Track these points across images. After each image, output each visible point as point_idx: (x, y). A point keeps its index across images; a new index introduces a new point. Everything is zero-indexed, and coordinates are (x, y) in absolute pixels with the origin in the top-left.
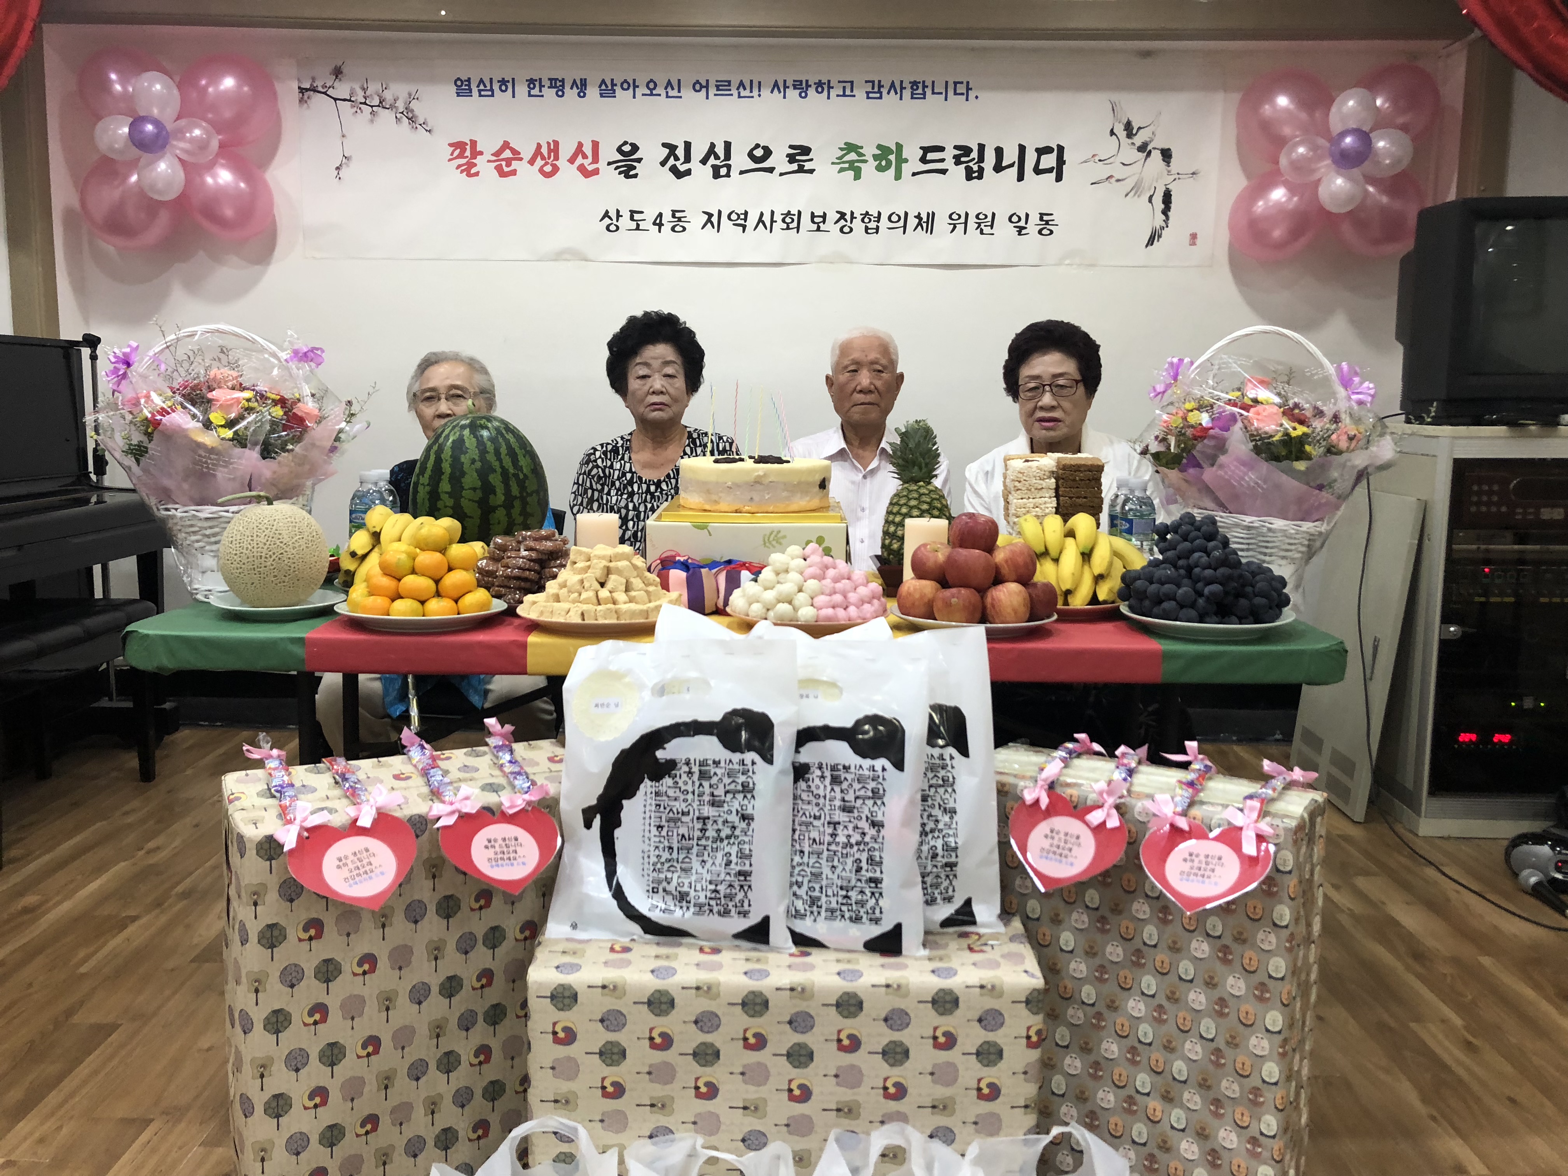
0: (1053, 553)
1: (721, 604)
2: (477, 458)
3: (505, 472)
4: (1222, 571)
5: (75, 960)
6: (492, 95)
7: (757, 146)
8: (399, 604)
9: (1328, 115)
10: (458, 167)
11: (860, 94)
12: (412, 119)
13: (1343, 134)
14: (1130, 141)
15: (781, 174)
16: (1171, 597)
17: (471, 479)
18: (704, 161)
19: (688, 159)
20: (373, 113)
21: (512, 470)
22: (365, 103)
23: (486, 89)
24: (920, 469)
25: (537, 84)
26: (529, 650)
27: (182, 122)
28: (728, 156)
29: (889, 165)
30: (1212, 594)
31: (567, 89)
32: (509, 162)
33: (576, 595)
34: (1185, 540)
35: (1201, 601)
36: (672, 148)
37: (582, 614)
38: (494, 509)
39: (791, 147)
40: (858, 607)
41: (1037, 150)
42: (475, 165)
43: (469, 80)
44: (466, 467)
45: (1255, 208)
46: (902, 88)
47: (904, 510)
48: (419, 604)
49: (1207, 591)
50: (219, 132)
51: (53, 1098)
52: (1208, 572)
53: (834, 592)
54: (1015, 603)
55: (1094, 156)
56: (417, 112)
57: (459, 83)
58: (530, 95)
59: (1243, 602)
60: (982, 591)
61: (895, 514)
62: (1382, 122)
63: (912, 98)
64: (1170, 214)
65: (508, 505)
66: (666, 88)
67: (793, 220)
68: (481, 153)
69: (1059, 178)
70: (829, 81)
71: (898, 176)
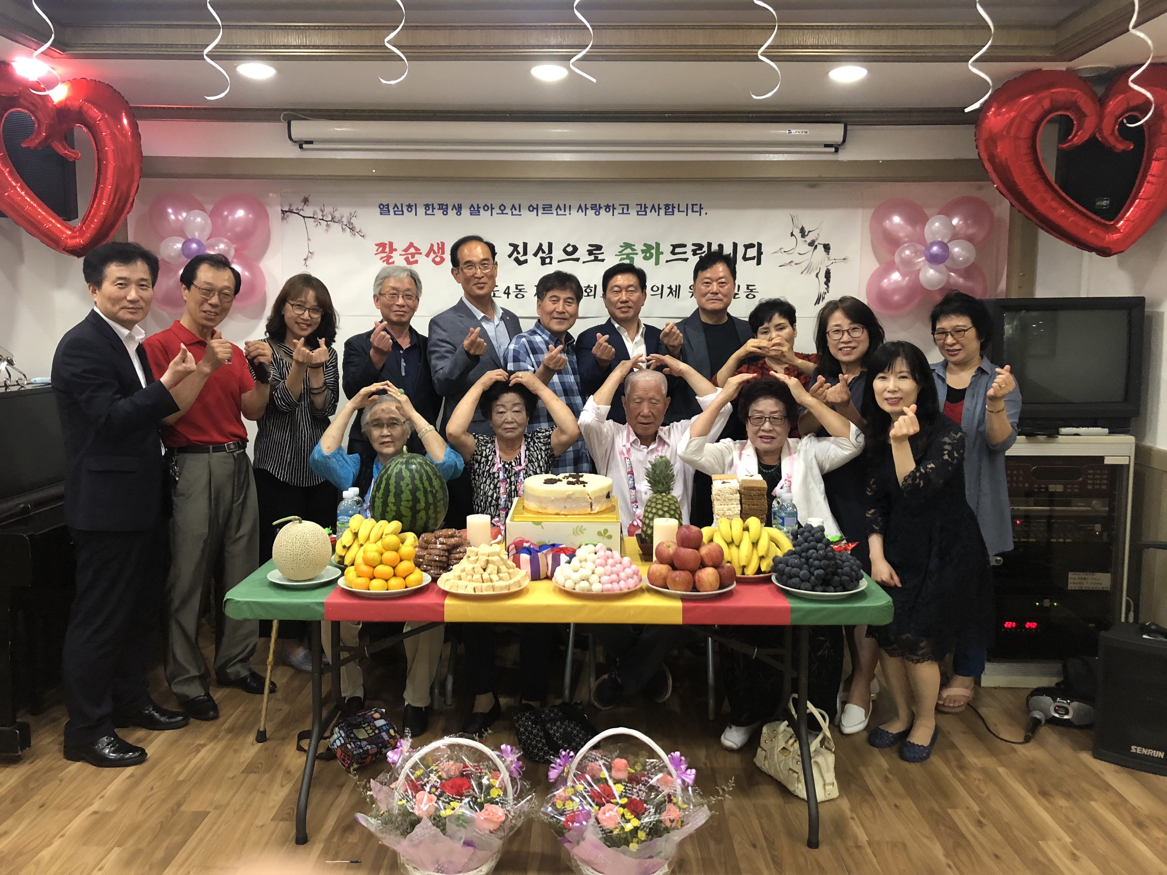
0: (736, 542)
1: (549, 574)
2: (410, 483)
3: (425, 491)
4: (823, 562)
5: (176, 771)
6: (403, 214)
7: (569, 245)
8: (374, 582)
9: (924, 228)
10: (381, 258)
11: (633, 212)
12: (352, 229)
13: (933, 244)
14: (803, 239)
15: (584, 262)
16: (797, 576)
17: (406, 495)
18: (535, 255)
19: (525, 253)
20: (327, 225)
21: (429, 489)
22: (323, 219)
23: (399, 210)
24: (663, 485)
25: (431, 207)
26: (445, 609)
27: (213, 240)
28: (550, 251)
29: (651, 256)
30: (818, 574)
31: (449, 210)
32: (413, 255)
33: (470, 576)
34: (806, 542)
35: (813, 578)
36: (515, 247)
37: (474, 589)
38: (419, 511)
39: (590, 245)
40: (625, 581)
41: (745, 246)
42: (392, 257)
43: (388, 205)
44: (403, 488)
45: (882, 284)
46: (659, 209)
47: (654, 511)
48: (384, 582)
49: (816, 572)
50: (233, 243)
51: (182, 855)
52: (817, 562)
53: (612, 573)
54: (711, 580)
55: (781, 249)
56: (355, 224)
57: (382, 207)
58: (426, 214)
59: (837, 578)
60: (693, 572)
61: (649, 513)
62: (955, 236)
63: (666, 214)
64: (830, 284)
65: (427, 509)
66: (511, 209)
67: (591, 291)
68: (396, 250)
69: (759, 263)
70: (613, 205)
71: (657, 263)
